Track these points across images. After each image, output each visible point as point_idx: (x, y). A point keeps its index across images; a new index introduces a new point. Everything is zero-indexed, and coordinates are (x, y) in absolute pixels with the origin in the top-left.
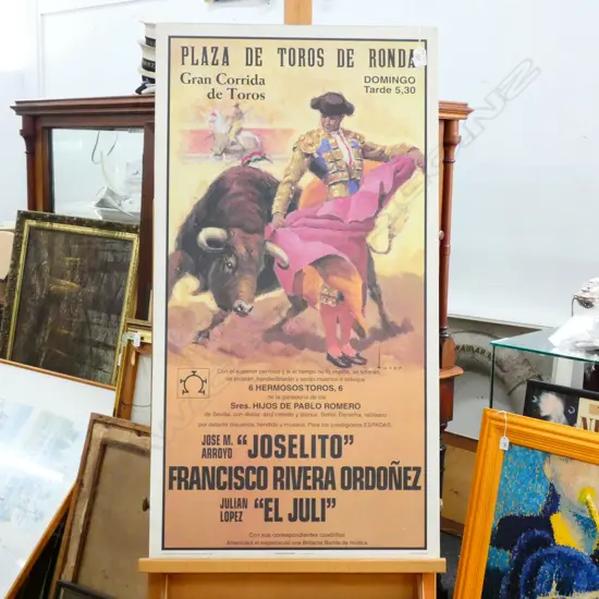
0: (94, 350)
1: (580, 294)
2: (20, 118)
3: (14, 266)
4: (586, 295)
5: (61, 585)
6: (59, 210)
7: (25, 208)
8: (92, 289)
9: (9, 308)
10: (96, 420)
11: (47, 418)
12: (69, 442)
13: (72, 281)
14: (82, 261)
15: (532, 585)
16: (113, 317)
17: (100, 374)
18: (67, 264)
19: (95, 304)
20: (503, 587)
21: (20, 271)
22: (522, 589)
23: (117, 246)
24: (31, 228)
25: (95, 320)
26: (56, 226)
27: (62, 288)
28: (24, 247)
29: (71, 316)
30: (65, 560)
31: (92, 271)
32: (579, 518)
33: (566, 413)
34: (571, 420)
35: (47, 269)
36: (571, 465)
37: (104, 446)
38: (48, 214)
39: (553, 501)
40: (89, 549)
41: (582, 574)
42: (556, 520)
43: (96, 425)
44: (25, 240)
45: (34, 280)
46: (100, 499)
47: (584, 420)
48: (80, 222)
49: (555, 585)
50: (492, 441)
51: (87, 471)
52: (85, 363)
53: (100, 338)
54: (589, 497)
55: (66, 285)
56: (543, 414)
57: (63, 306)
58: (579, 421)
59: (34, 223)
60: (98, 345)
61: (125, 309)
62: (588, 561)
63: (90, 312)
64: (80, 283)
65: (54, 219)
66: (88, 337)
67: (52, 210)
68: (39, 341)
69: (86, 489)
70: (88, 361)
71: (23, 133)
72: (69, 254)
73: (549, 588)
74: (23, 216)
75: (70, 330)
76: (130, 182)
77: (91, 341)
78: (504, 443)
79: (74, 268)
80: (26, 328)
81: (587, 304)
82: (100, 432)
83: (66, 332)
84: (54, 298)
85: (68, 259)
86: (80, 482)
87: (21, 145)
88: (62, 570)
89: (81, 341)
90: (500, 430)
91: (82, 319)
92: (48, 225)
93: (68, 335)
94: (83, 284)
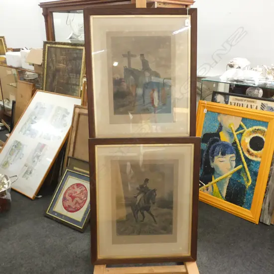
0: (73, 87)
1: (230, 63)
2: (42, 9)
3: (44, 60)
4: (232, 63)
5: (68, 158)
6: (57, 40)
7: (46, 40)
8: (70, 66)
9: (43, 74)
10: (76, 107)
11: (59, 108)
12: (66, 115)
14: (66, 57)
15: (213, 153)
16: (78, 75)
17: (75, 94)
19: (72, 71)
20: (204, 154)
21: (46, 61)
22: (210, 154)
23: (78, 51)
24: (48, 47)
25: (72, 77)
26: (57, 46)
27: (60, 66)
28: (46, 54)
29: (64, 76)
30: (69, 150)
31: (70, 60)
32: (229, 132)
33: (225, 101)
34: (227, 103)
35: (55, 60)
36: (226, 117)
37: (79, 115)
38: (54, 42)
39: (221, 128)
40: (76, 147)
41: (229, 149)
42: (221, 134)
43: (76, 109)
44: (46, 51)
45: (51, 65)
46: (79, 131)
47: (231, 103)
48: (64, 44)
49: (220, 153)
50: (201, 110)
53: (74, 82)
54: (232, 126)
55: (62, 66)
56: (218, 101)
57: (61, 73)
58: (229, 103)
59: (49, 45)
60: (74, 85)
61: (82, 72)
62: (231, 145)
63: (70, 74)
65: (56, 43)
66: (70, 82)
67: (55, 40)
68: (54, 84)
69: (75, 128)
70: (70, 90)
71: (43, 14)
72: (62, 55)
73: (218, 154)
74: (45, 43)
75: (64, 80)
76: (80, 31)
78: (205, 111)
79: (64, 59)
80: (49, 80)
81: (231, 66)
82: (78, 110)
84: (58, 70)
85: (61, 57)
86: (72, 126)
87: (43, 18)
88: (69, 153)
89: (67, 83)
90: (204, 107)
91: (68, 77)
92: (54, 46)
93: (63, 82)
94: (67, 65)
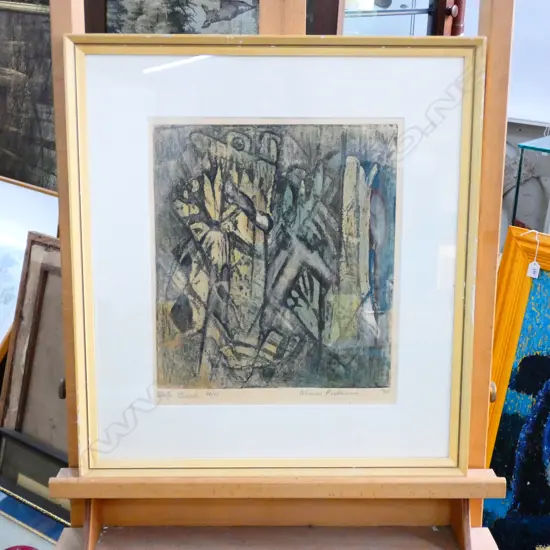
0: (46, 150)
5: (2, 434)
8: (39, 79)
10: (34, 240)
13: (18, 69)
14: (26, 45)
18: (11, 49)
19: (44, 96)
20: (522, 435)
22: (546, 440)
25: (44, 116)
27: (8, 78)
29: (19, 111)
31: (39, 56)
37: (45, 272)
43: (34, 246)
50: (518, 266)
51: (26, 301)
52: (35, 166)
53: (51, 137)
55: (12, 74)
57: (10, 100)
60: (48, 145)
63: (39, 106)
64: (26, 72)
66: (38, 135)
70: (39, 164)
72: (12, 36)
75: (18, 127)
77: (42, 139)
78: (534, 269)
79: (19, 53)
82: (40, 256)
83: (15, 130)
85: (12, 43)
86: (19, 316)
88: (4, 415)
89: (31, 140)
90: (530, 254)
91: (31, 114)
93: (17, 133)
94: (30, 73)
